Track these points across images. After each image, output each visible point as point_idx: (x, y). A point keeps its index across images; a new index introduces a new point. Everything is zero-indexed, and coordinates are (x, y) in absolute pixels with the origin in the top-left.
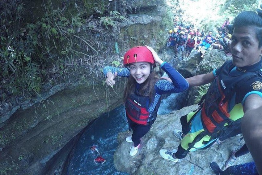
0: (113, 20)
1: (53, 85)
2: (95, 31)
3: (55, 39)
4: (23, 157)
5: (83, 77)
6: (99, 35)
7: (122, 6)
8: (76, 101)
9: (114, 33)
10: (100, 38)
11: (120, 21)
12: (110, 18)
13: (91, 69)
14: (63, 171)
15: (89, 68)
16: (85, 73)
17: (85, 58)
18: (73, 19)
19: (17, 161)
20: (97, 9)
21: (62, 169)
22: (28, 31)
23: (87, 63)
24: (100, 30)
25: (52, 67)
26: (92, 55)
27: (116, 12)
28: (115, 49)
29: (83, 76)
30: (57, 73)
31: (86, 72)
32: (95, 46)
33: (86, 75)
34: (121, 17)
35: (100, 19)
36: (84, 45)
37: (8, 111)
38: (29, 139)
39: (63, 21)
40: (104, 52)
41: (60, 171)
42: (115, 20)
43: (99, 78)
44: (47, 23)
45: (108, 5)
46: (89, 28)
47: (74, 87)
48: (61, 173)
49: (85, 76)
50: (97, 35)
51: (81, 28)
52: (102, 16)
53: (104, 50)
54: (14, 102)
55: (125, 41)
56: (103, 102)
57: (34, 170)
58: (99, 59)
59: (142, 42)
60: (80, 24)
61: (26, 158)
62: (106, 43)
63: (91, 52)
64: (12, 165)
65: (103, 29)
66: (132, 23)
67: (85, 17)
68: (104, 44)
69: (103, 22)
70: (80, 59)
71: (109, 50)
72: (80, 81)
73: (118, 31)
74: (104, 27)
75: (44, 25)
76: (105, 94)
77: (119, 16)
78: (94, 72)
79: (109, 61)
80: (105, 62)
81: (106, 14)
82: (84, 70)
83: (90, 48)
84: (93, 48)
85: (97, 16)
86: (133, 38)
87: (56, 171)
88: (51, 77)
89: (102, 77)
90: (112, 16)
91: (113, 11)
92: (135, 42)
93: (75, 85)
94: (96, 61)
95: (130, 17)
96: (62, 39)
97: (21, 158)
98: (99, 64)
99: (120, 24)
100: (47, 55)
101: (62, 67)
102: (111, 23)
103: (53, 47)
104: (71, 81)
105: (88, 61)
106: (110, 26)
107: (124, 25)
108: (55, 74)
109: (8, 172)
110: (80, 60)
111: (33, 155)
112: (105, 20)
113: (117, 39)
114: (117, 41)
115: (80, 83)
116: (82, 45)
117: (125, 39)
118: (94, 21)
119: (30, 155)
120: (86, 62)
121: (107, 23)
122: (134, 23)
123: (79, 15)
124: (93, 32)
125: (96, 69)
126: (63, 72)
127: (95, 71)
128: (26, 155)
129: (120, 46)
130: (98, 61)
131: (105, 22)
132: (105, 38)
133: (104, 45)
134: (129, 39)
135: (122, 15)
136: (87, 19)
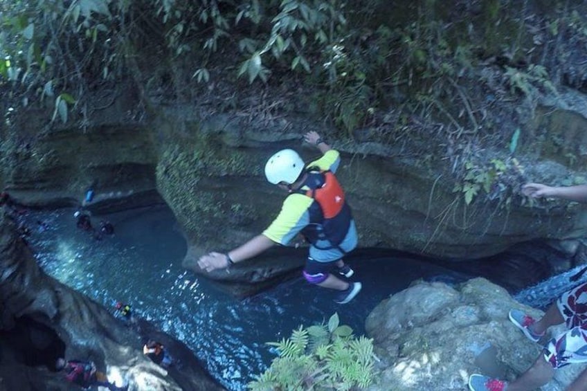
0: (530, 83)
1: (372, 139)
2: (489, 88)
3: (415, 69)
4: (240, 209)
5: (428, 157)
6: (494, 100)
7: (557, 63)
8: (388, 191)
9: (523, 108)
10: (492, 105)
11: (543, 90)
12: (525, 76)
13: (450, 151)
14: (268, 280)
15: (446, 147)
16: (435, 153)
17: (449, 127)
18: (460, 49)
19: (226, 207)
20: (506, 49)
21: (272, 276)
22: (375, 37)
23: (450, 137)
24: (500, 90)
25: (387, 111)
26: (465, 129)
27: (540, 69)
28: (511, 142)
29: (430, 156)
30: (390, 124)
31: (438, 150)
32: (478, 115)
33: (435, 158)
34: (548, 84)
35: (505, 71)
36: (459, 103)
37: (280, 131)
38: (272, 192)
39: (439, 46)
40: (487, 135)
41: (266, 274)
42: (534, 83)
43: (455, 175)
44: (412, 37)
45: (530, 49)
46: (480, 77)
47: (404, 164)
48: (263, 279)
49: (432, 158)
50: (490, 98)
51: (467, 71)
52: (513, 66)
53: (490, 131)
54: (298, 126)
55: (537, 137)
56: (429, 227)
57: (235, 239)
58: (472, 142)
59: (570, 158)
60: (467, 63)
61: (242, 213)
62: (498, 121)
63: (465, 121)
64: (215, 205)
65: (504, 90)
66: (566, 107)
67: (481, 55)
68: (495, 120)
69: (509, 78)
70: (440, 124)
71: (499, 136)
72: (418, 161)
73: (532, 107)
74: (508, 88)
75: (407, 40)
76: (444, 215)
77: (544, 79)
78: (452, 159)
79: (489, 155)
80: (482, 154)
81: (521, 65)
82: (437, 147)
83: (466, 114)
84: (472, 117)
85: (502, 63)
86: (555, 138)
87: (260, 270)
88: (377, 125)
89: (460, 177)
90: (532, 74)
91: (536, 65)
92: (556, 150)
93: (406, 161)
94: (465, 142)
95: (567, 92)
96: (426, 75)
97: (236, 207)
98: (467, 150)
99: (541, 96)
100: (389, 89)
101: (404, 121)
102: (524, 87)
103: (405, 81)
104: (405, 152)
105: (453, 135)
106: (520, 92)
107: (549, 102)
108: (386, 124)
109: (198, 209)
110: (439, 126)
111: (255, 219)
112: (515, 75)
113: (524, 122)
114: (522, 126)
115: (417, 163)
116: (456, 102)
117: (538, 132)
118: (495, 70)
119: (251, 216)
120: (449, 134)
121: (515, 83)
122: (571, 108)
123: (472, 46)
124: (484, 89)
125: (458, 156)
126: (401, 127)
127: (455, 159)
128: (247, 210)
129: (524, 140)
130: (469, 145)
131: (513, 80)
132: (501, 109)
133: (493, 122)
134: (546, 135)
135: (550, 80)
136: (484, 60)
